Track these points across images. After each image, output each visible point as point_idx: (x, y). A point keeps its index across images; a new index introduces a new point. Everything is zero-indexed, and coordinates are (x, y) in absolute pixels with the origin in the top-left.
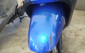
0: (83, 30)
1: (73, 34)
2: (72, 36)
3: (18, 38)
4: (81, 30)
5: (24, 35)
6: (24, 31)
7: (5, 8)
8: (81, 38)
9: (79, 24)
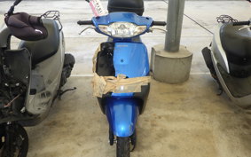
0: (163, 118)
1: (149, 123)
2: (148, 127)
3: (64, 129)
4: (160, 117)
5: (74, 124)
6: (73, 118)
7: (46, 80)
8: (158, 129)
9: (159, 108)
